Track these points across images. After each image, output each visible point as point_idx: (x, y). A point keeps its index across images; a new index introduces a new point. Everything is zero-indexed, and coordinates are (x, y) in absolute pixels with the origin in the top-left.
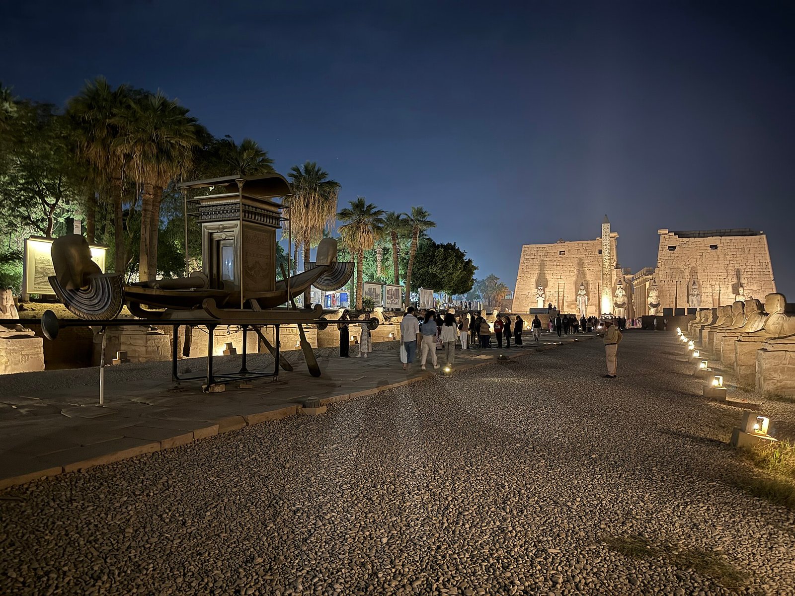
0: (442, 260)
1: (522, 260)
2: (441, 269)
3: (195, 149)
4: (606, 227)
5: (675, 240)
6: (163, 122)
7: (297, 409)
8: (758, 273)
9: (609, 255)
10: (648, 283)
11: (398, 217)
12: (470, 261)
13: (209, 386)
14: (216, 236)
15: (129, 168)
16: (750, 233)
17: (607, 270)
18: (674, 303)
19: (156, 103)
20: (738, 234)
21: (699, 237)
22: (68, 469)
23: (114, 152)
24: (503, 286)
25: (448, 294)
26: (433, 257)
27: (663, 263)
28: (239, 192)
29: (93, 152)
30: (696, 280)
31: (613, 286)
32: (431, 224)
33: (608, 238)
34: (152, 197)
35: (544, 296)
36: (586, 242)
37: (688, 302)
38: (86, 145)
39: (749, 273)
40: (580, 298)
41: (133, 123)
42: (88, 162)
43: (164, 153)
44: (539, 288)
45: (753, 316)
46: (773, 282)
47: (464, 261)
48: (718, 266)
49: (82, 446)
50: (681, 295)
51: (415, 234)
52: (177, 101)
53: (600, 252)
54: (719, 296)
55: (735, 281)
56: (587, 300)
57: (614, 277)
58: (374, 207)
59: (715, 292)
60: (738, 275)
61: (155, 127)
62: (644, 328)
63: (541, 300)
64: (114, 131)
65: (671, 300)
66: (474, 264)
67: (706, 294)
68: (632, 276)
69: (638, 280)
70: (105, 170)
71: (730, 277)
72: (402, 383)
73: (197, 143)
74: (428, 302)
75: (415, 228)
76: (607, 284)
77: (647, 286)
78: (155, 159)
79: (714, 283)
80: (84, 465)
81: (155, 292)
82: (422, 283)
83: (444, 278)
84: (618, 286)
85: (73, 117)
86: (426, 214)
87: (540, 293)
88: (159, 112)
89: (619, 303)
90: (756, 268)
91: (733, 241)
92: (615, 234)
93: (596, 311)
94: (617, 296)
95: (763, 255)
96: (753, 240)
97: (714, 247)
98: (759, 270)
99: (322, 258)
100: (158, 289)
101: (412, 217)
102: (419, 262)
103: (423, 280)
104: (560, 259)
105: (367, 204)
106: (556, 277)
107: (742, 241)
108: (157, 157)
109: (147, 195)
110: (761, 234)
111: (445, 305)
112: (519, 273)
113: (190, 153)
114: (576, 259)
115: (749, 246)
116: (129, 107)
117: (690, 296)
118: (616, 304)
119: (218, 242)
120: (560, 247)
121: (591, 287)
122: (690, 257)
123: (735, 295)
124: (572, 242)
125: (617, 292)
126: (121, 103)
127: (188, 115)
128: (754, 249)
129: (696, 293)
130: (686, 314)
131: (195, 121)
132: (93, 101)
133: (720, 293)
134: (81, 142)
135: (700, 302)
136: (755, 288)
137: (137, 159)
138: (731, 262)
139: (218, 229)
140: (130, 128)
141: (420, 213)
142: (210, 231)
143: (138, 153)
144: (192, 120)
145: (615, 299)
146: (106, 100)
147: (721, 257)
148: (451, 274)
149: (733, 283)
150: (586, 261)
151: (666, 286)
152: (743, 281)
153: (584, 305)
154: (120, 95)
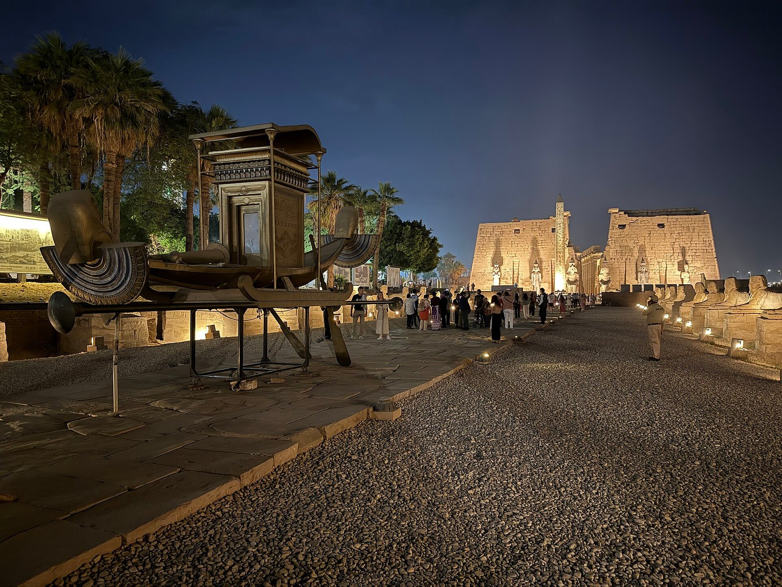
0: (409, 238)
1: (478, 238)
2: (408, 246)
3: (162, 116)
4: (560, 206)
5: (625, 219)
6: (127, 84)
7: (368, 414)
8: (702, 251)
9: (562, 234)
10: (599, 261)
11: (365, 193)
12: (435, 239)
13: (239, 383)
14: (236, 201)
15: (88, 133)
16: (695, 212)
17: (560, 248)
18: (624, 279)
19: (119, 62)
20: (683, 213)
21: (647, 216)
22: (130, 538)
23: (71, 116)
24: (459, 264)
25: (414, 272)
26: (400, 234)
27: (613, 241)
28: (269, 145)
29: (47, 116)
30: (644, 257)
31: (566, 263)
32: (398, 200)
33: (561, 218)
34: (115, 166)
35: (499, 273)
36: (540, 221)
37: (637, 279)
38: (38, 108)
39: (694, 251)
40: (534, 276)
41: (93, 83)
42: (41, 128)
43: (128, 118)
44: (495, 266)
45: (759, 292)
46: (716, 259)
47: (430, 239)
48: (665, 244)
49: (129, 490)
50: (630, 272)
51: (383, 211)
52: (141, 63)
53: (553, 230)
54: (666, 273)
55: (681, 258)
56: (540, 277)
57: (567, 255)
58: (346, 182)
59: (662, 269)
60: (683, 252)
61: (118, 88)
62: (603, 304)
63: (497, 277)
64: (71, 93)
65: (621, 277)
66: (439, 242)
67: (654, 271)
68: (580, 254)
69: (585, 258)
70: (61, 137)
71: (676, 255)
72: (450, 373)
73: (163, 108)
74: (394, 280)
75: (383, 204)
76: (560, 261)
77: (598, 264)
78: (118, 124)
79: (661, 260)
80: (151, 528)
81: (178, 268)
82: (389, 261)
83: (411, 256)
84: (571, 264)
85: (24, 77)
86: (394, 190)
87: (496, 271)
88: (122, 73)
89: (571, 280)
90: (699, 246)
91: (679, 220)
92: (567, 213)
93: (549, 288)
94: (568, 274)
95: (707, 234)
96: (697, 219)
97: (661, 226)
98: (703, 248)
99: (341, 230)
100: (181, 263)
101: (379, 194)
102: (386, 240)
103: (390, 258)
104: (515, 237)
105: (338, 178)
106: (511, 255)
107: (687, 220)
108: (121, 123)
109: (111, 165)
110: (705, 213)
111: (410, 283)
112: (476, 251)
113: (157, 119)
114: (530, 237)
115: (694, 225)
116: (87, 66)
117: (639, 274)
118: (568, 281)
119: (239, 207)
120: (516, 226)
121: (544, 264)
122: (639, 236)
123: (680, 272)
124: (526, 221)
125: (570, 269)
126: (78, 62)
127: (152, 79)
128: (699, 228)
129: (644, 270)
130: (643, 290)
131: (159, 85)
132: (46, 59)
133: (666, 270)
134: (33, 105)
135: (648, 279)
136: (699, 265)
137: (98, 124)
138: (677, 240)
139: (241, 191)
140: (91, 90)
141: (388, 189)
142: (230, 194)
143: (99, 118)
144: (156, 84)
145: (567, 276)
146: (61, 58)
147: (668, 235)
148: (418, 252)
149: (678, 260)
150: (539, 239)
151: (616, 263)
152: (687, 258)
153: (537, 282)
154: (76, 53)
